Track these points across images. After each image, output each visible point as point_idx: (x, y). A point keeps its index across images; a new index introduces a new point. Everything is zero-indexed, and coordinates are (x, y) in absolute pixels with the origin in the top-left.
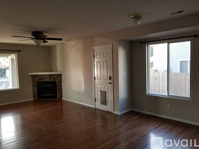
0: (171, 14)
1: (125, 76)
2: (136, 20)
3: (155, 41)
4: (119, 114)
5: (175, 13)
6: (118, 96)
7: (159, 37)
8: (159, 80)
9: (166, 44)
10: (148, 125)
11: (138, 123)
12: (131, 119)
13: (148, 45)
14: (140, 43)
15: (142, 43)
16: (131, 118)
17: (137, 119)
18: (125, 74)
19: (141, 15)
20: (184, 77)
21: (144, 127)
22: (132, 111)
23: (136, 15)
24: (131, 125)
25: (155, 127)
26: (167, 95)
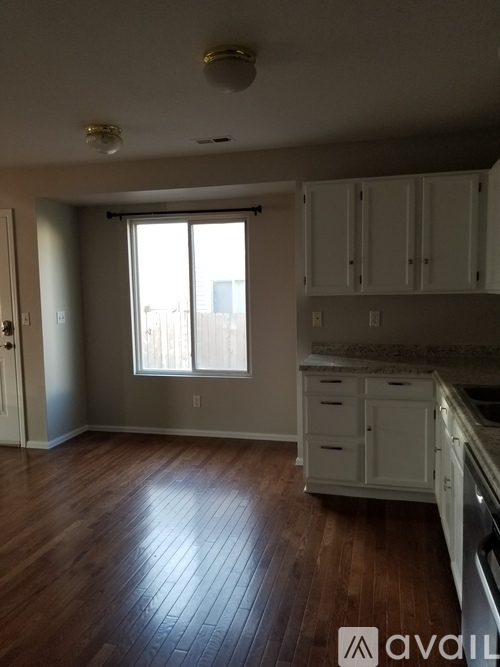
0: (201, 142)
1: (62, 321)
2: (105, 142)
3: (155, 213)
4: (48, 448)
5: (209, 142)
6: (42, 387)
7: (164, 204)
8: (157, 337)
9: (184, 226)
10: (143, 461)
11: (114, 461)
12: (89, 456)
13: (133, 224)
14: (110, 215)
15: (115, 215)
16: (89, 452)
17: (108, 452)
18: (62, 314)
19: (118, 128)
20: (225, 326)
21: (133, 469)
22: (88, 432)
23: (105, 127)
24: (93, 471)
25: (164, 461)
26: (190, 369)
